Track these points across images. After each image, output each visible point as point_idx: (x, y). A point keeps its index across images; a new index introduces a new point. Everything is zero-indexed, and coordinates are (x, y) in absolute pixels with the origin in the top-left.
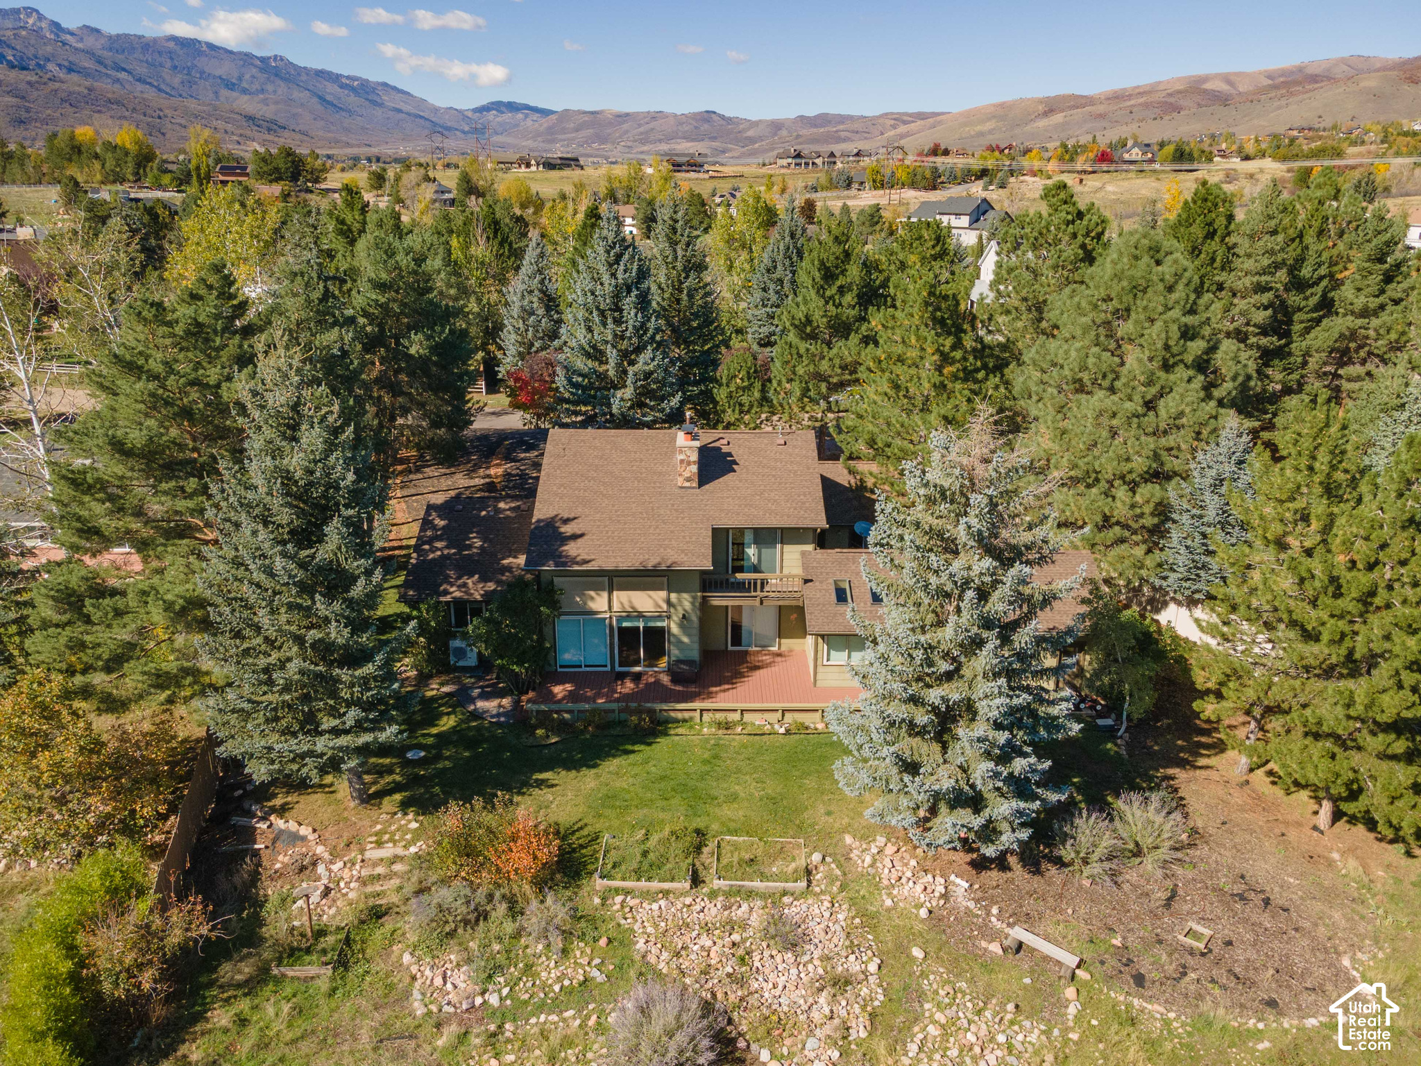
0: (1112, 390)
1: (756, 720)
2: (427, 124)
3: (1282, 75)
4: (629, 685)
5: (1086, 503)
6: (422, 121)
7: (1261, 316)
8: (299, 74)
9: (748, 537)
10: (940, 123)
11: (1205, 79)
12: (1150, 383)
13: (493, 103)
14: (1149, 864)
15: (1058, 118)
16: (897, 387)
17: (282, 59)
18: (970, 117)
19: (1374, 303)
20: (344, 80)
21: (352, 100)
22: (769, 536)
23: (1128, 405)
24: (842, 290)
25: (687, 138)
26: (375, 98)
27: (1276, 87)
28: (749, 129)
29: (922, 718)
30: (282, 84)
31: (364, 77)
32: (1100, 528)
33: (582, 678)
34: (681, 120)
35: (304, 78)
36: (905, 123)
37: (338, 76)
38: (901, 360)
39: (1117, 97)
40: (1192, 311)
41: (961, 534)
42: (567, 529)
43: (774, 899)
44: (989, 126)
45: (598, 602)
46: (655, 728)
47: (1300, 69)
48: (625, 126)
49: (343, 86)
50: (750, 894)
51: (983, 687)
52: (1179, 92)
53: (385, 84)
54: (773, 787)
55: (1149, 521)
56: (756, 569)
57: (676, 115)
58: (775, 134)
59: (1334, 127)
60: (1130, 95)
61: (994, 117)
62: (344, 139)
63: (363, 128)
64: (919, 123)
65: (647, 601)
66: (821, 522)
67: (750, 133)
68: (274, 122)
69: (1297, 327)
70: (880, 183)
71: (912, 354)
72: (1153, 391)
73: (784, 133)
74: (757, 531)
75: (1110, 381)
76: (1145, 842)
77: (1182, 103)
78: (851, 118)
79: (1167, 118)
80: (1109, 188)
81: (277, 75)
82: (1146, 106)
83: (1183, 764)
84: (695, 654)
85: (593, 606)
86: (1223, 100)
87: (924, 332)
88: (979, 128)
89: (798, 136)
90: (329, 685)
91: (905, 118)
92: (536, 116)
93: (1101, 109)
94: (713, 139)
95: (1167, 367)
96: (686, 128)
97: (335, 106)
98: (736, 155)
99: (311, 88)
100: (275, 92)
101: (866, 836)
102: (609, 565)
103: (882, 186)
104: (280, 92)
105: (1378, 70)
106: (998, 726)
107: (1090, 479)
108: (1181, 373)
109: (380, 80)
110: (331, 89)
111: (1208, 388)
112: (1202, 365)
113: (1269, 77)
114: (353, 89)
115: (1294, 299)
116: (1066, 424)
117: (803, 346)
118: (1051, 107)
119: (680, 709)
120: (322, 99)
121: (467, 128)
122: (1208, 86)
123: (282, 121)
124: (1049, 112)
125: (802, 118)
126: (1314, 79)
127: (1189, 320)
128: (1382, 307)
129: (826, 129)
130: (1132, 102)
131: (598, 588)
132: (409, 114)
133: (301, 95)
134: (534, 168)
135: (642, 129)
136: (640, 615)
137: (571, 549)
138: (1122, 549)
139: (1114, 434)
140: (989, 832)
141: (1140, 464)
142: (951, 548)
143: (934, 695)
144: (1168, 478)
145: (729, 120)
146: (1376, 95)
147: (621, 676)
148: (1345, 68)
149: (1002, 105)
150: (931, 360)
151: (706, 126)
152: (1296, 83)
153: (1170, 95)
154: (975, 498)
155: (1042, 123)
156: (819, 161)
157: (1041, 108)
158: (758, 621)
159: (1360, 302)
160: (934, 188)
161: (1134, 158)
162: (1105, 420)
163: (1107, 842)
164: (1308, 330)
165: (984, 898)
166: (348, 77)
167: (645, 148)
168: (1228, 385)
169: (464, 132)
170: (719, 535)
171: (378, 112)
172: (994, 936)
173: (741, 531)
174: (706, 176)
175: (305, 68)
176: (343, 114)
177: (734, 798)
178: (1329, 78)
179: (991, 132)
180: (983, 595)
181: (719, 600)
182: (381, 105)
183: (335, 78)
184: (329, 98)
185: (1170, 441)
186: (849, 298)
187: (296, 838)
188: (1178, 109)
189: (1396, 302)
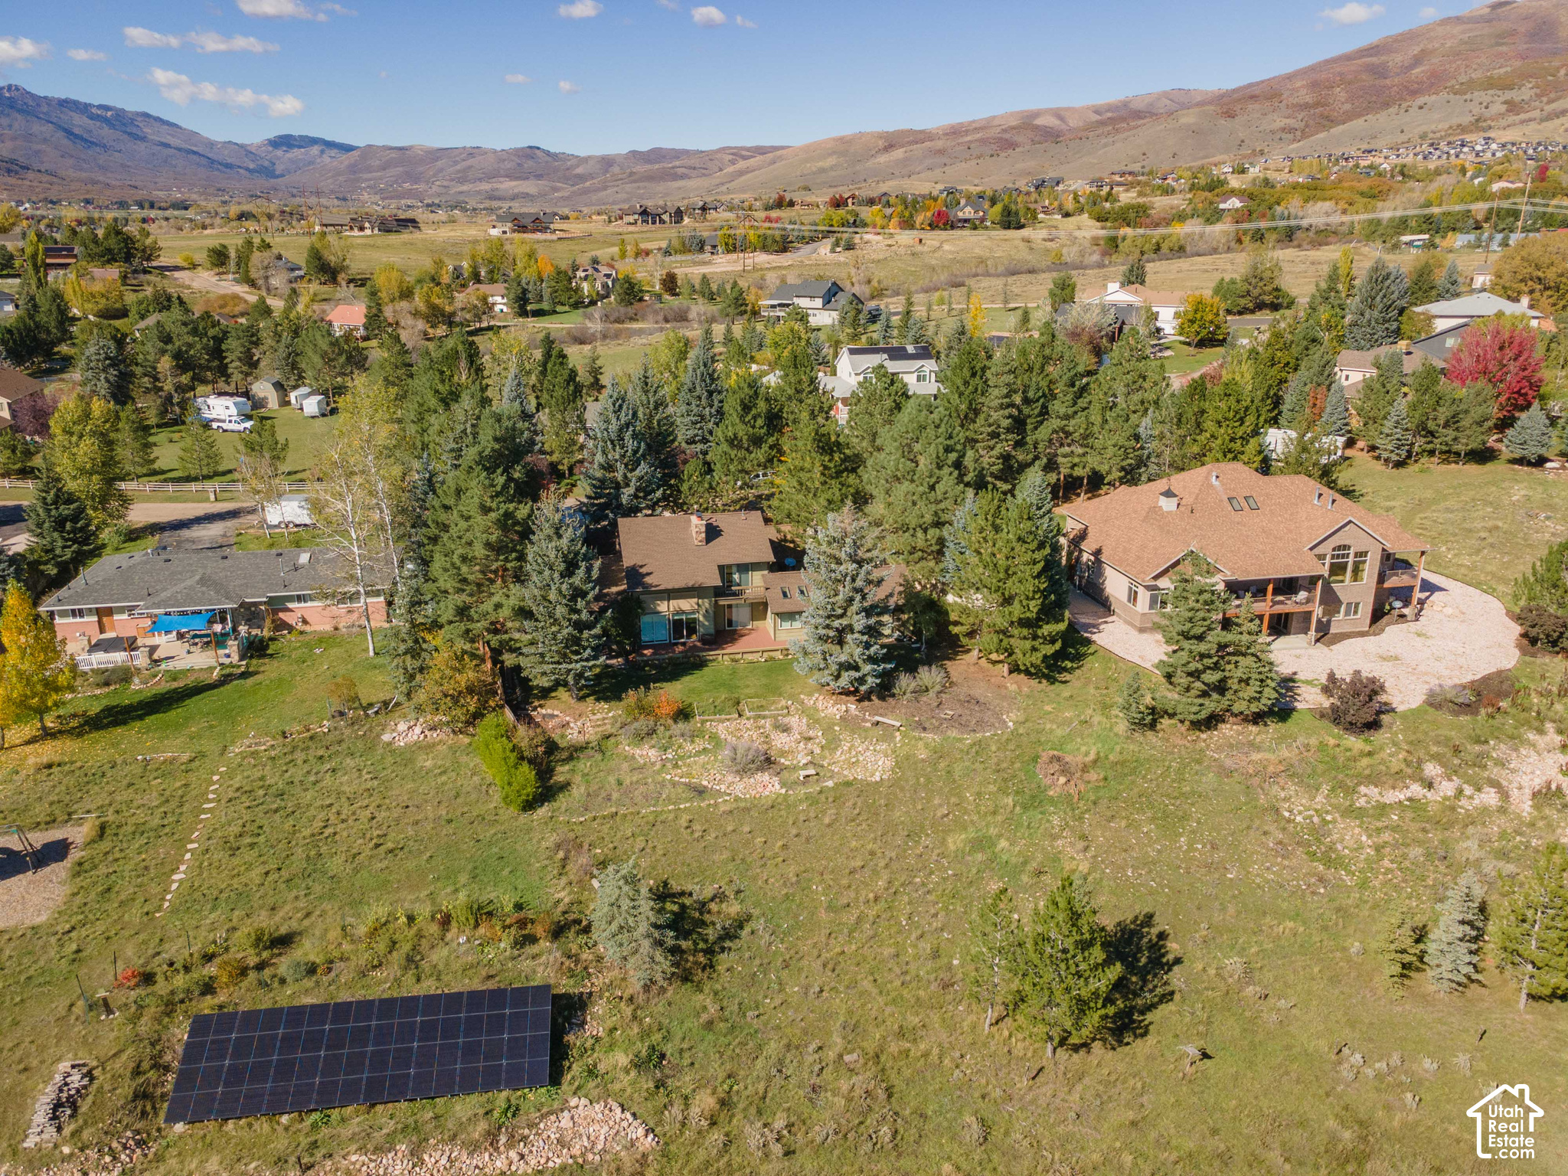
0: (912, 481)
1: (750, 657)
2: (204, 161)
3: (1108, 111)
4: (681, 648)
5: (903, 540)
6: (195, 157)
7: (1006, 423)
8: (38, 105)
9: (734, 569)
10: (780, 158)
11: (1037, 114)
12: (931, 476)
13: (281, 137)
14: (932, 694)
15: (898, 154)
16: (801, 484)
17: (17, 89)
18: (812, 152)
19: (1070, 411)
20: (94, 110)
21: (105, 133)
22: (744, 568)
23: (921, 489)
24: (755, 418)
25: (511, 176)
26: (134, 130)
27: (1102, 123)
28: (578, 166)
29: (832, 633)
30: (19, 117)
31: (119, 106)
32: (911, 553)
33: (656, 647)
34: (502, 156)
35: (45, 109)
36: (745, 158)
37: (87, 106)
38: (802, 469)
39: (955, 132)
40: (950, 437)
41: (843, 556)
42: (643, 570)
43: (775, 717)
44: (831, 161)
45: (663, 607)
46: (701, 664)
47: (1125, 104)
48: (439, 163)
49: (97, 118)
50: (764, 717)
51: (856, 617)
52: (1013, 128)
53: (146, 115)
54: (764, 681)
55: (935, 548)
56: (739, 585)
57: (495, 152)
58: (607, 171)
59: (1151, 173)
60: (967, 131)
61: (834, 153)
62: (101, 178)
63: (123, 166)
64: (759, 158)
65: (686, 604)
66: (772, 559)
67: (579, 171)
68: (12, 162)
69: (1029, 427)
70: (733, 246)
71: (807, 465)
72: (933, 480)
73: (616, 169)
74: (738, 566)
75: (911, 476)
76: (930, 685)
77: (1019, 139)
78: (686, 152)
79: (1003, 154)
80: (946, 247)
81: (12, 107)
82: (983, 141)
83: (950, 659)
84: (712, 631)
85: (660, 609)
86: (1052, 136)
87: (814, 454)
88: (820, 164)
89: (632, 174)
90: (576, 641)
91: (744, 153)
92: (333, 152)
93: (939, 144)
94: (539, 177)
95: (939, 468)
96: (508, 165)
97: (86, 141)
98: (566, 194)
99: (55, 120)
100: (10, 126)
101: (810, 695)
102: (670, 587)
103: (735, 250)
104: (16, 125)
105: (1198, 104)
106: (863, 634)
107: (904, 527)
108: (946, 470)
109: (139, 110)
110: (79, 122)
111: (961, 476)
112: (958, 465)
113: (1097, 112)
114: (106, 120)
115: (1026, 410)
116: (891, 500)
117: (733, 453)
118: (891, 142)
119: (711, 654)
120: (69, 133)
121: (252, 166)
122: (1039, 122)
123: (22, 160)
124: (889, 147)
125: (634, 154)
126: (1138, 115)
127: (948, 442)
128: (1076, 413)
129: (661, 165)
130: (969, 138)
131: (662, 599)
132: (179, 149)
133: (43, 129)
134: (368, 232)
135: (458, 167)
136: (683, 612)
137: (648, 580)
138: (923, 563)
139: (914, 503)
140: (862, 680)
141: (928, 518)
142: (839, 562)
143: (836, 623)
144: (943, 524)
145: (554, 156)
146: (1195, 131)
147: (676, 644)
148: (1168, 102)
149: (842, 140)
150: (818, 469)
151: (530, 163)
152: (1123, 119)
153: (1005, 131)
154: (848, 540)
155: (883, 159)
156: (666, 217)
157: (881, 143)
158: (740, 615)
159: (1062, 411)
160: (784, 250)
161: (967, 216)
162: (910, 497)
163: (913, 685)
164: (1036, 428)
165: (863, 710)
166: (100, 107)
167: (465, 188)
168: (972, 474)
169: (247, 169)
170: (721, 568)
171: (141, 147)
172: (867, 721)
173: (730, 566)
174: (554, 237)
175: (45, 98)
176: (98, 149)
177: (748, 686)
178: (1152, 114)
179: (832, 168)
180: (853, 580)
181: (723, 602)
182: (143, 139)
183: (83, 108)
184: (76, 131)
185: (942, 506)
186: (760, 422)
187: (553, 716)
188: (1013, 145)
189: (1084, 409)
